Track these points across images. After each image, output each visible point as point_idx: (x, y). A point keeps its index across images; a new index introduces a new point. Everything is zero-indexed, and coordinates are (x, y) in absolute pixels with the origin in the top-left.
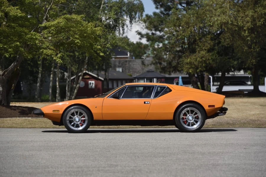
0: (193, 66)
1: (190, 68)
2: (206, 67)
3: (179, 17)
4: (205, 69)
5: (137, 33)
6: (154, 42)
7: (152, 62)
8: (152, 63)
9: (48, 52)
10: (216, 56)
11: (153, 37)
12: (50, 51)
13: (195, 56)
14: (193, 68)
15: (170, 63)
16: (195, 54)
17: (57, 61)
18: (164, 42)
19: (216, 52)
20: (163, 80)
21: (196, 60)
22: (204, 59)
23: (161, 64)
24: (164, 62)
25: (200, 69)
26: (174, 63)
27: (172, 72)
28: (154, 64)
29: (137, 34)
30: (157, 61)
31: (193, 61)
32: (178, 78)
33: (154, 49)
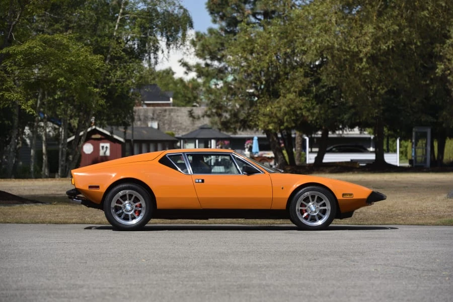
0: (276, 120)
1: (269, 123)
2: (295, 121)
3: (252, 37)
4: (294, 125)
5: (180, 63)
6: (209, 78)
7: (206, 112)
8: (205, 115)
9: (12, 96)
10: (312, 104)
11: (207, 71)
12: (15, 95)
13: (278, 102)
14: (275, 123)
15: (235, 115)
16: (278, 100)
17: (28, 111)
18: (225, 79)
19: (312, 95)
20: (227, 142)
21: (280, 110)
22: (292, 107)
23: (220, 115)
24: (226, 111)
25: (286, 124)
26: (242, 115)
27: (240, 129)
28: (209, 116)
29: (181, 65)
30: (214, 111)
31: (275, 110)
32: (252, 139)
33: (209, 91)
